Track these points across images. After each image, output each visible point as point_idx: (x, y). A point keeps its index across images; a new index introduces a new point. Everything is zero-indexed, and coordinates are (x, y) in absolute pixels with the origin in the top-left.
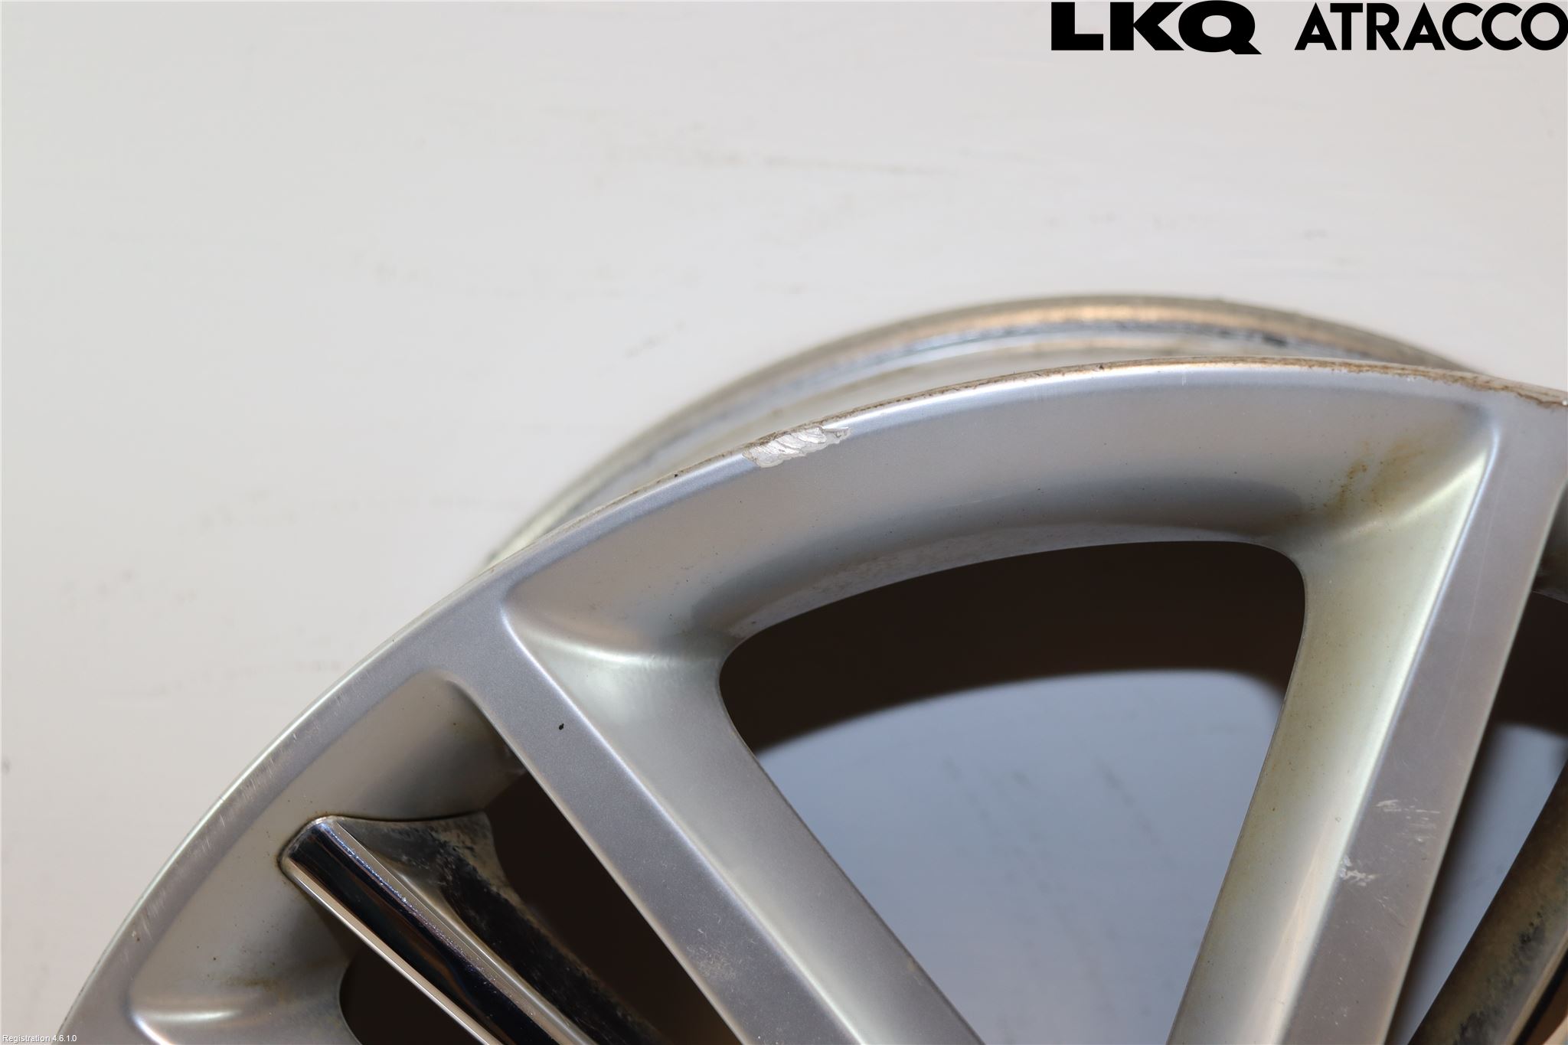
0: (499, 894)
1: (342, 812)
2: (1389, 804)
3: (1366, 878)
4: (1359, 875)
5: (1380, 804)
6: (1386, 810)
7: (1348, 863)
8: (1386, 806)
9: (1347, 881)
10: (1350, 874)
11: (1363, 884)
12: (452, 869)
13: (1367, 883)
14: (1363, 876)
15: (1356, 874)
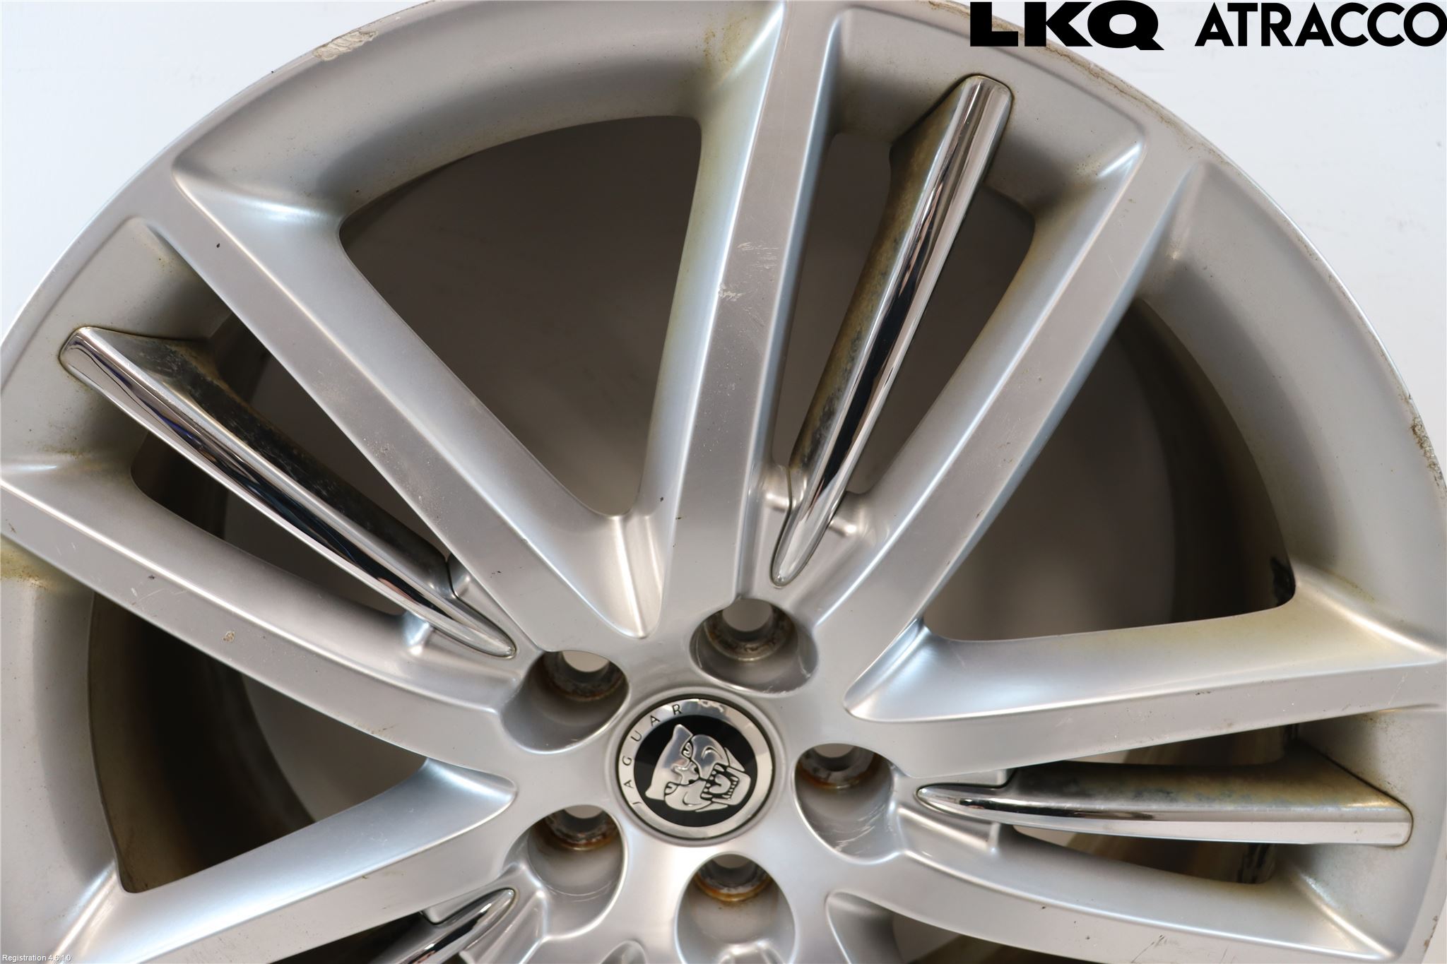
0: (212, 382)
1: (96, 325)
2: (746, 246)
3: (736, 295)
4: (732, 295)
5: (740, 246)
6: (743, 249)
7: (724, 288)
8: (743, 247)
9: (724, 299)
10: (726, 294)
11: (735, 300)
12: (177, 365)
13: (738, 299)
14: (734, 294)
15: (730, 293)
